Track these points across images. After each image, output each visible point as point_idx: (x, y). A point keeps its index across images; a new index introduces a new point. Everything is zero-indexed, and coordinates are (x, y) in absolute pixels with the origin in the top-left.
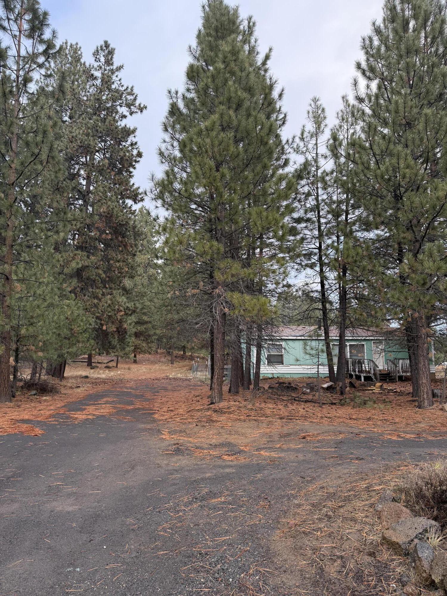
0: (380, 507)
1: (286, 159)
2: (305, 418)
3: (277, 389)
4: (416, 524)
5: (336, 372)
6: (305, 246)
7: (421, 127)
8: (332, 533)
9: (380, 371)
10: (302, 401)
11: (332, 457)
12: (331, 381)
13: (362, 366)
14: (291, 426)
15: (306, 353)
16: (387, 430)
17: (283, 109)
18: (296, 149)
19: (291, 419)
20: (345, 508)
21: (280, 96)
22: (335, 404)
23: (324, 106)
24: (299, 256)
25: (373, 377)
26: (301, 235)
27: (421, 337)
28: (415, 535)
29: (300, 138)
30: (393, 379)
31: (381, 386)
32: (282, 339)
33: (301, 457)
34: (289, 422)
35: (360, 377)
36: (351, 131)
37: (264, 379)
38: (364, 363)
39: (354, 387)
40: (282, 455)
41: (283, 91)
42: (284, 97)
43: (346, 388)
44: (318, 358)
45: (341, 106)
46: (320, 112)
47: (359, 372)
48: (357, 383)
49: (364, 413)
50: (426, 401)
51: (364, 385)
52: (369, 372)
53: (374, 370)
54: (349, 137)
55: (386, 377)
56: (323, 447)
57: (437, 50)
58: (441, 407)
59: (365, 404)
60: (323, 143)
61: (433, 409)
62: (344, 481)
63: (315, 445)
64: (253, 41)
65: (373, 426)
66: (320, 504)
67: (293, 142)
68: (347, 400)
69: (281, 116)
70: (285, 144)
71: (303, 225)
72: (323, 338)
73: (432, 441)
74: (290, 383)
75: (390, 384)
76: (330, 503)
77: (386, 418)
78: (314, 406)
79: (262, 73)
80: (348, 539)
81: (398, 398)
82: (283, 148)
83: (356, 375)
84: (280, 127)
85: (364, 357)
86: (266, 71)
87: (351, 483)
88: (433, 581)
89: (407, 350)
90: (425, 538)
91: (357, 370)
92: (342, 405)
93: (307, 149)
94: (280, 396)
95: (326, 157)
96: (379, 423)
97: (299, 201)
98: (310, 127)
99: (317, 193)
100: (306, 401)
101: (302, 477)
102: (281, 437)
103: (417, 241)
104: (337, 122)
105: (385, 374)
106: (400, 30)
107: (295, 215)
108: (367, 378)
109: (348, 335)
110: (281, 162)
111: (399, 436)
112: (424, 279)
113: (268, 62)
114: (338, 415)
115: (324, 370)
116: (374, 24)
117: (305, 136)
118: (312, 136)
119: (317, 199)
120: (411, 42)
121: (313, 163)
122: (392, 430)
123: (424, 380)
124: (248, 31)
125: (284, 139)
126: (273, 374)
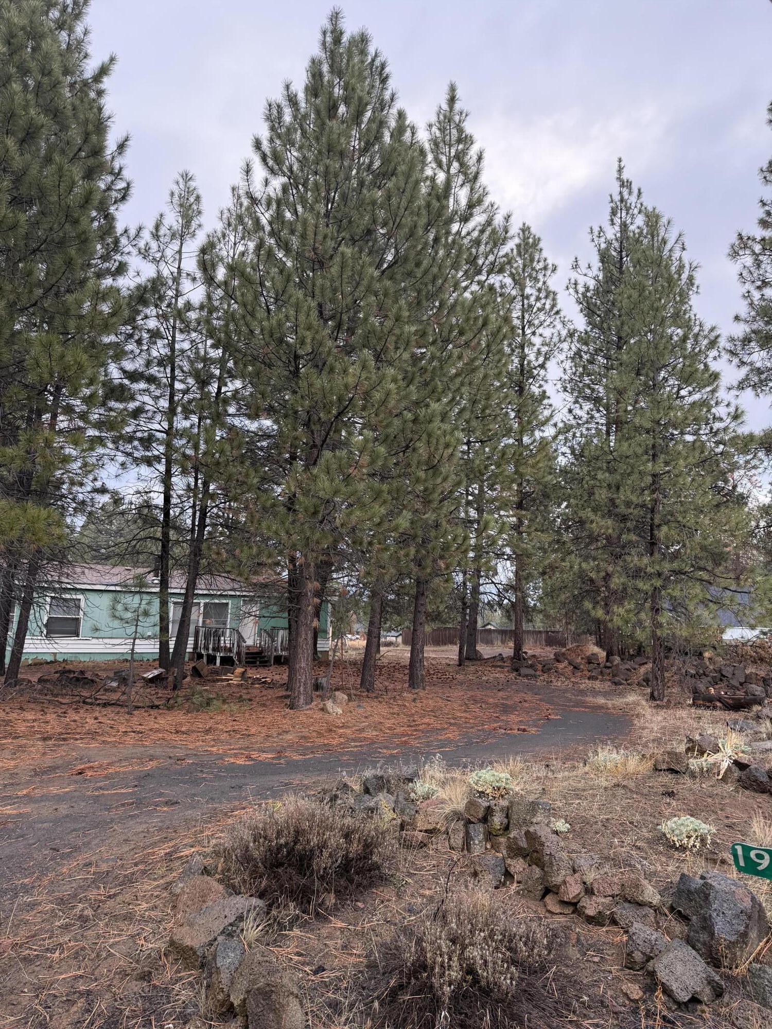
0: (178, 887)
1: (120, 263)
2: (93, 735)
3: (54, 684)
4: (227, 910)
5: (171, 651)
6: (142, 423)
7: (335, 270)
8: (83, 949)
9: (248, 647)
10: (99, 704)
11: (123, 805)
12: (160, 667)
13: (219, 640)
14: (61, 752)
15: (114, 616)
16: (233, 749)
17: (125, 173)
18: (143, 251)
19: (64, 739)
20: (119, 898)
21: (121, 147)
22: (157, 707)
23: (200, 192)
24: (130, 439)
25: (235, 659)
26: (137, 404)
27: (306, 595)
28: (222, 929)
29: (152, 233)
30: (266, 662)
31: (243, 673)
32: (76, 590)
33: (64, 809)
34: (59, 746)
35: (215, 658)
36: (241, 248)
37: (35, 664)
38: (223, 634)
39: (200, 676)
40: (28, 809)
41: (126, 140)
42: (129, 152)
43: (185, 677)
44: (137, 625)
45: (228, 202)
46: (192, 200)
47: (214, 649)
48: (205, 669)
49: (202, 721)
50: (302, 697)
51: (216, 673)
52: (230, 650)
53: (239, 646)
54: (236, 257)
55: (255, 658)
56: (113, 786)
57: (371, 163)
58: (321, 706)
59: (208, 704)
60: (191, 255)
61: (310, 709)
62: (133, 846)
63: (98, 785)
64: (79, 29)
65: (213, 743)
66: (76, 895)
67: (137, 235)
68: (179, 700)
69: (121, 185)
70: (121, 235)
71: (142, 385)
72: (158, 590)
73: (297, 761)
74: (82, 672)
75: (260, 670)
76: (95, 892)
77: (236, 727)
78: (118, 713)
79: (92, 95)
80: (110, 955)
81: (265, 692)
82: (117, 242)
83: (208, 655)
84: (115, 202)
85: (225, 624)
86: (100, 93)
87: (144, 848)
88: (232, 1004)
89: (286, 615)
90: (238, 931)
91: (211, 646)
92: (169, 709)
93: (162, 256)
94: (56, 696)
95: (194, 279)
96: (224, 736)
97: (139, 342)
98: (172, 220)
99: (174, 337)
100: (105, 705)
101: (54, 849)
102: (36, 774)
103: (314, 446)
104: (219, 226)
105: (256, 653)
106: (324, 113)
107: (129, 366)
108: (226, 661)
109: (201, 588)
110: (113, 266)
111: (249, 757)
112: (315, 507)
113: (105, 79)
114: (157, 726)
115: (149, 647)
116: (287, 87)
117: (161, 233)
118: (173, 236)
119: (172, 346)
120: (335, 136)
121: (170, 282)
122: (241, 749)
123: (303, 662)
124: (73, 9)
125: (119, 227)
126: (55, 654)
